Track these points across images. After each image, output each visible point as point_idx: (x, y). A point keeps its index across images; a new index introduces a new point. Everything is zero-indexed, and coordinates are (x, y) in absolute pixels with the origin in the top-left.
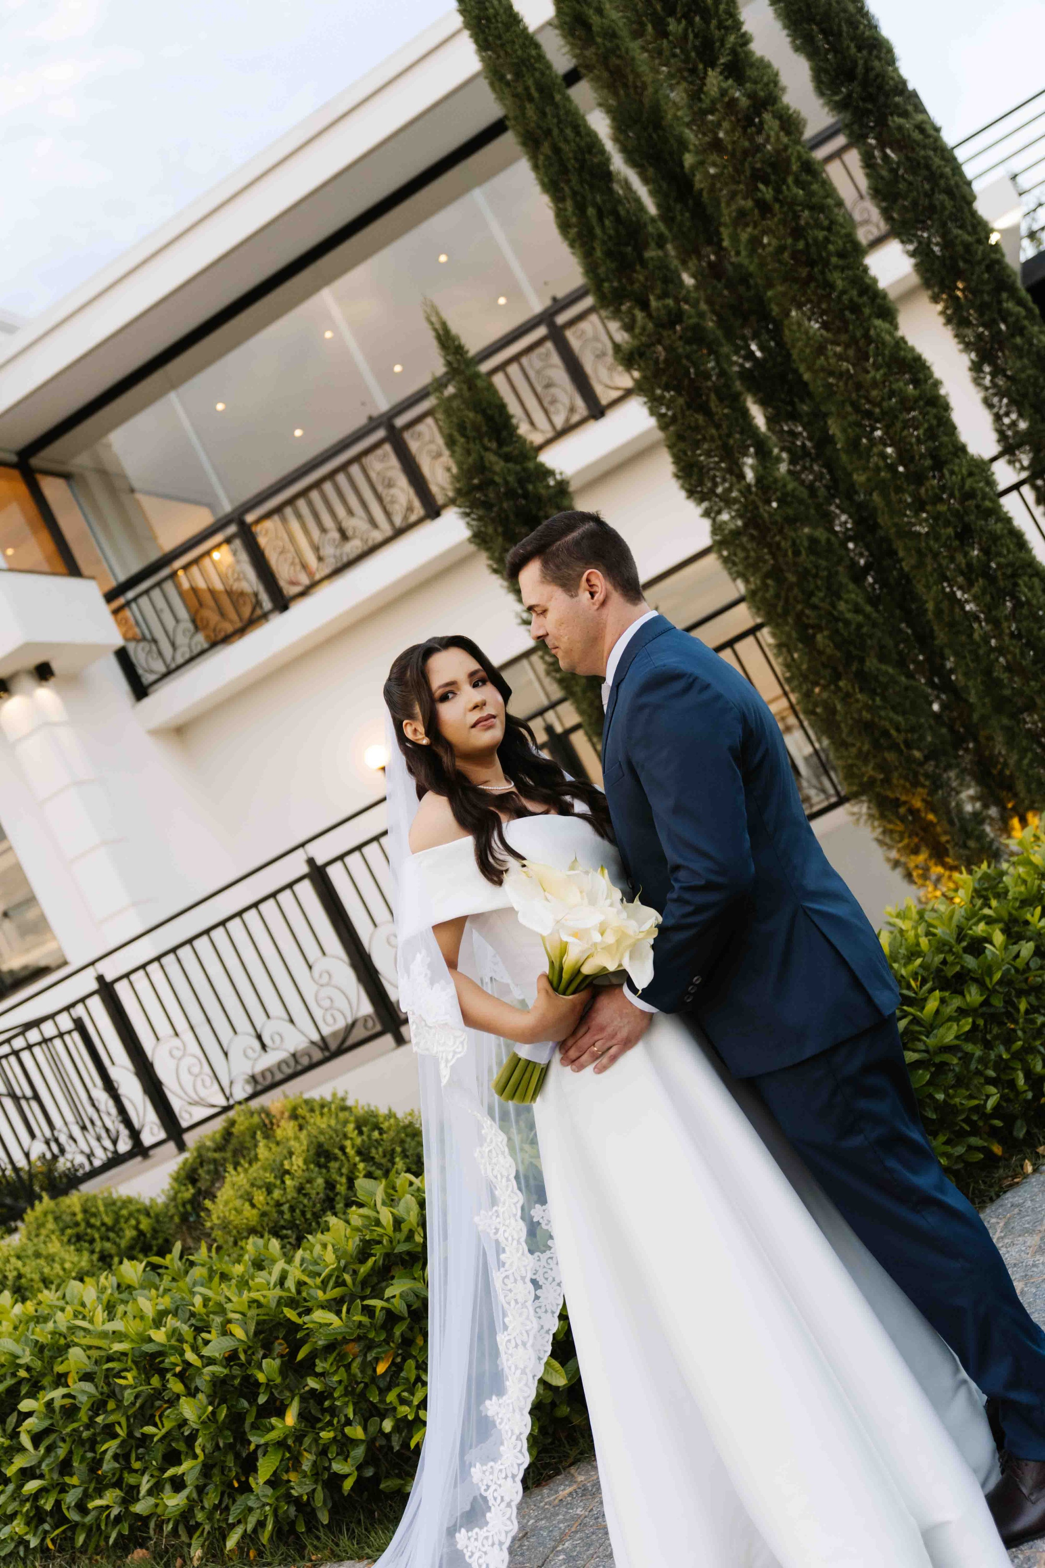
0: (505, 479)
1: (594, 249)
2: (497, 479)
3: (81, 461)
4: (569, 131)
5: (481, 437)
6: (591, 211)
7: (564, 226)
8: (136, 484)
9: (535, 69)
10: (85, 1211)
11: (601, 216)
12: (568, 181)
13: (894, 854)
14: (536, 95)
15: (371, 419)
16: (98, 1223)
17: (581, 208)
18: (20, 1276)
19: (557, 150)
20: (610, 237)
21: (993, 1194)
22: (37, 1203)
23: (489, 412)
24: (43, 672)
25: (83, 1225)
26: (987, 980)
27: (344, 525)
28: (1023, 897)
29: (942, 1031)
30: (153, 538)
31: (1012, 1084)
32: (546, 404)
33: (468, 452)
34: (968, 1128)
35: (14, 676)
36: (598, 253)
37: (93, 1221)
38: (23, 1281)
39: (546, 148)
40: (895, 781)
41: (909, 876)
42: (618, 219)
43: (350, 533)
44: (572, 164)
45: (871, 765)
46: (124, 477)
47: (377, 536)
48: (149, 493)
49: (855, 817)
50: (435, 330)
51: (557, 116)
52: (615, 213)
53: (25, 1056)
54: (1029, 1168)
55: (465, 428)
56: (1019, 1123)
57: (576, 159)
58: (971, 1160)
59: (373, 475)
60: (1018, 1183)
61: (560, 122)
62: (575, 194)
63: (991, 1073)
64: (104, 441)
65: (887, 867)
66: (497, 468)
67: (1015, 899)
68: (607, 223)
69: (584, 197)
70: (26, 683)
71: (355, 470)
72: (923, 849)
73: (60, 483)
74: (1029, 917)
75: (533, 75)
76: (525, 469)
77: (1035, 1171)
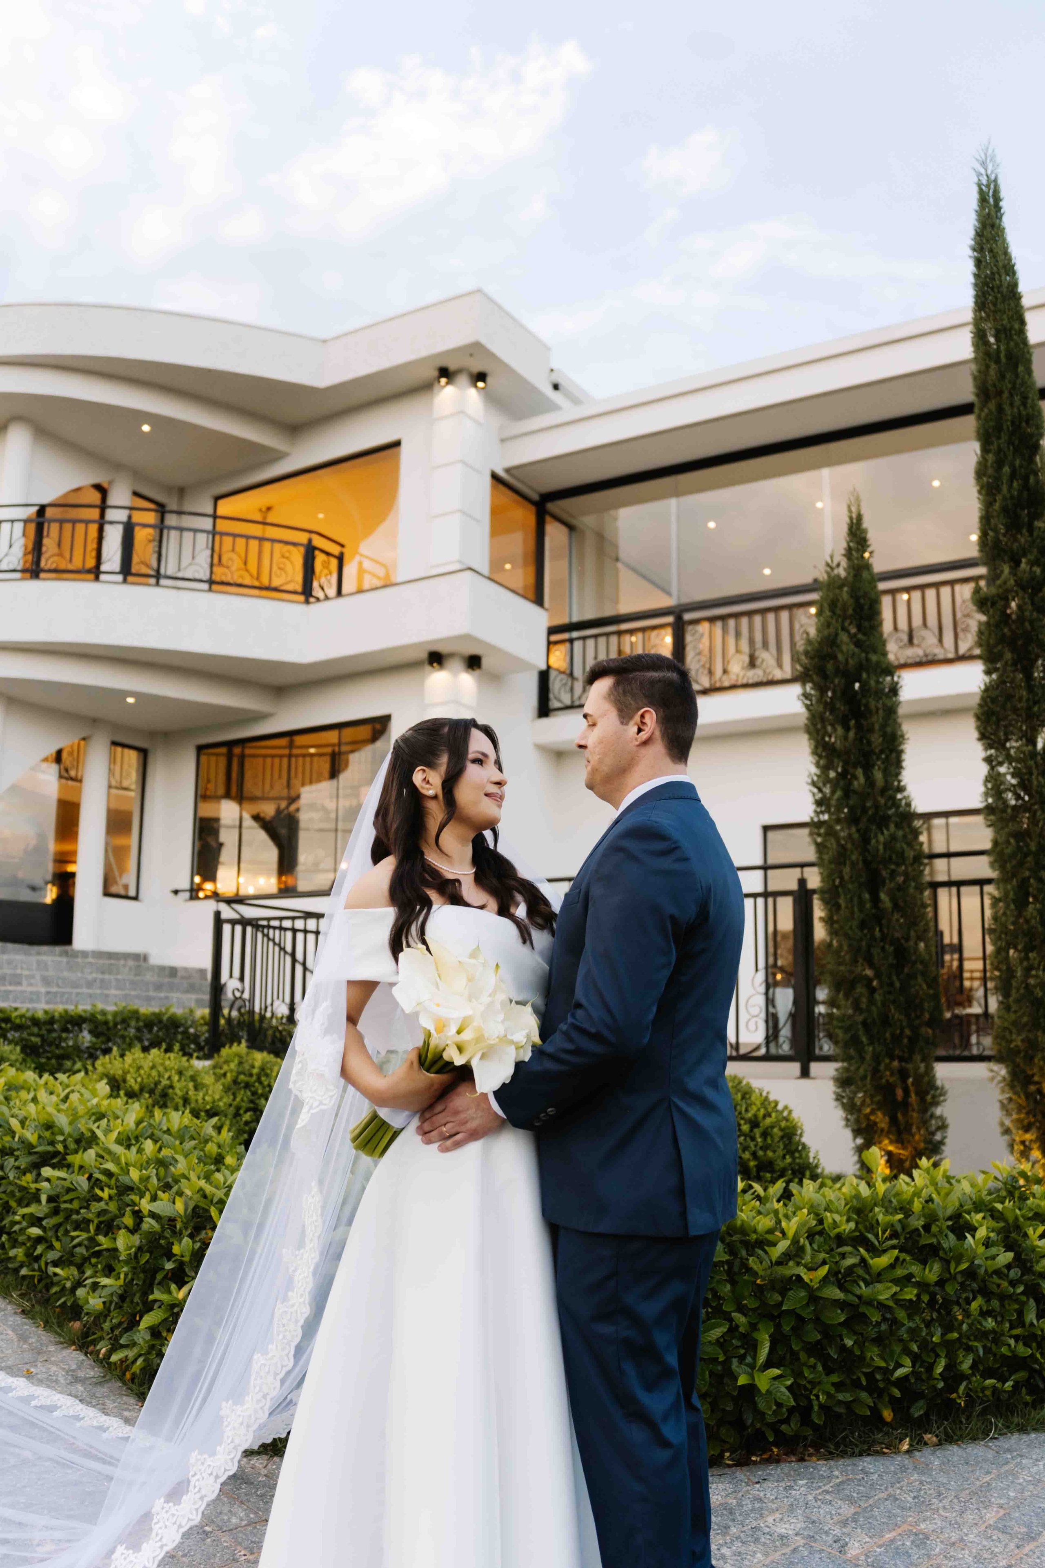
0: (847, 660)
1: (995, 501)
2: (840, 657)
3: (588, 521)
4: (1017, 399)
5: (845, 618)
6: (1006, 469)
7: (980, 473)
8: (622, 555)
9: (1012, 340)
10: (262, 1069)
11: (1013, 476)
12: (999, 438)
13: (1008, 1122)
14: (1003, 360)
15: (816, 581)
16: (266, 1083)
17: (999, 464)
18: (171, 1087)
19: (1000, 409)
20: (1012, 497)
21: (857, 1451)
22: (235, 1044)
23: (862, 601)
24: (473, 662)
25: (255, 1078)
26: (953, 1265)
27: (757, 653)
28: (1040, 1211)
29: (879, 1286)
30: (616, 601)
31: (930, 1368)
33: (828, 625)
34: (864, 1382)
35: (451, 655)
36: (997, 506)
37: (263, 1079)
38: (171, 1091)
39: (992, 405)
40: (1036, 1060)
41: (1011, 1146)
42: (1026, 486)
43: (758, 662)
44: (1007, 425)
45: (1023, 1036)
46: (616, 547)
47: (778, 675)
48: (628, 566)
49: (991, 1074)
50: (851, 518)
51: (1014, 384)
52: (1026, 479)
54: (905, 1447)
55: (836, 606)
56: (921, 1403)
57: (1013, 423)
58: (857, 1411)
59: (797, 626)
60: (884, 1453)
61: (1014, 387)
62: (1000, 450)
63: (915, 1348)
64: (612, 512)
65: (999, 1130)
66: (844, 648)
67: (1031, 1209)
68: (1015, 484)
69: (1006, 456)
70: (456, 665)
71: (785, 615)
72: (1034, 1130)
73: (564, 530)
74: (1030, 1231)
75: (1008, 344)
76: (867, 660)
77: (908, 1452)
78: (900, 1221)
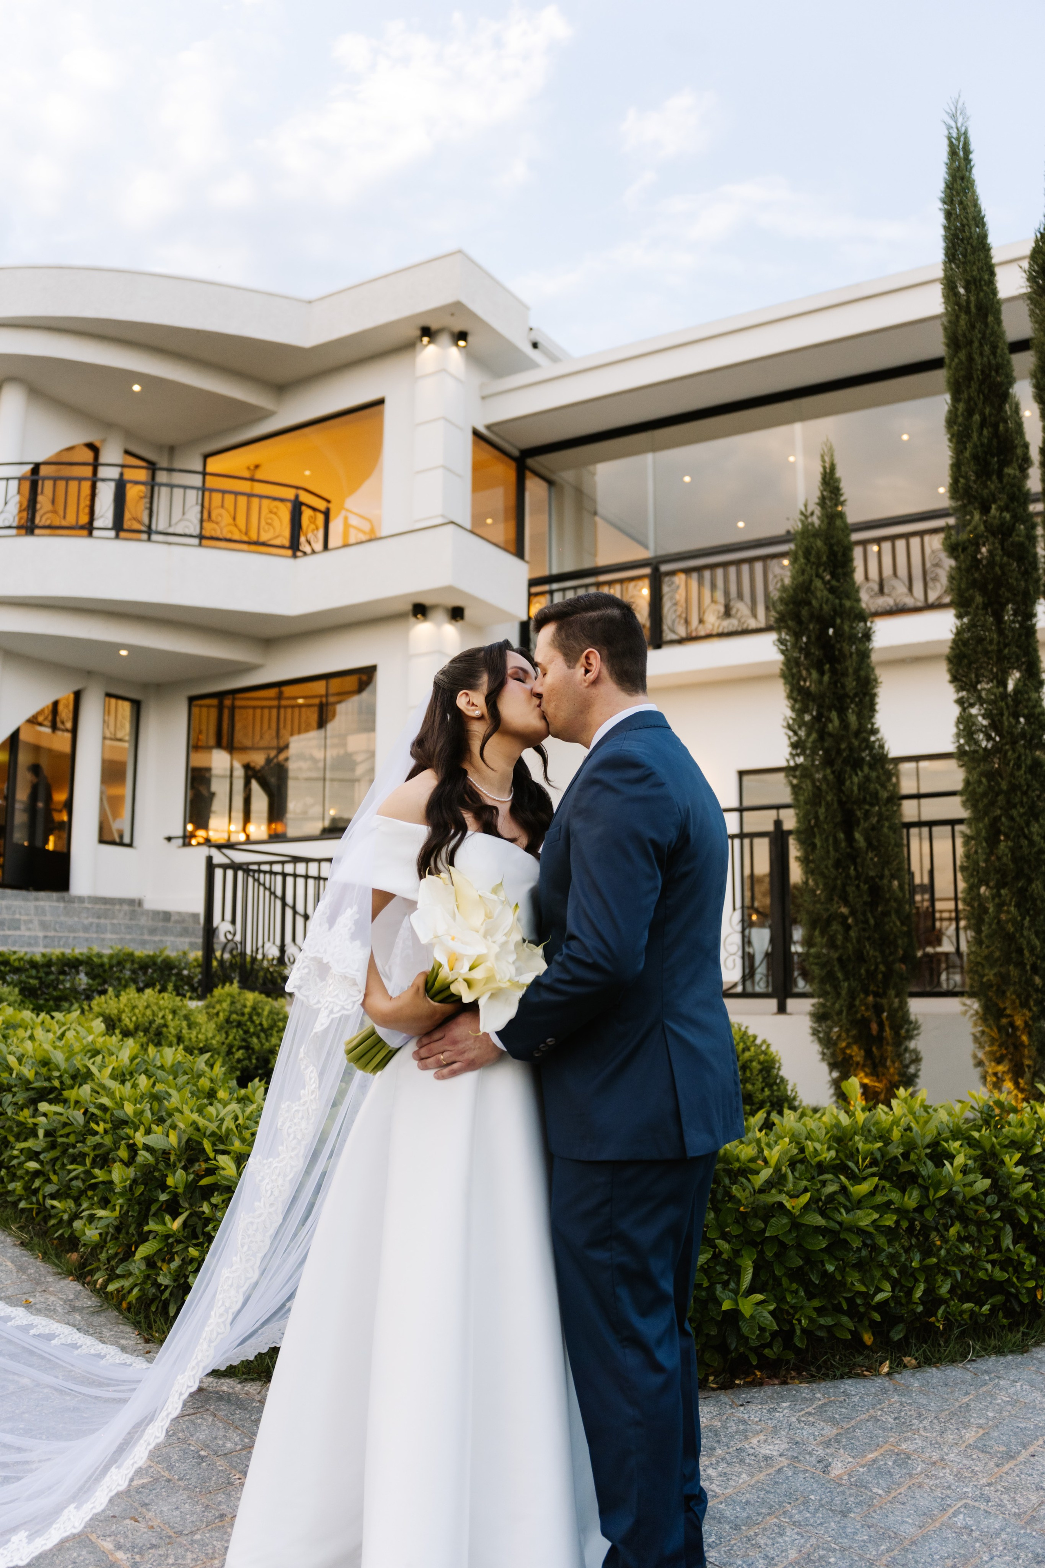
0: (821, 606)
1: (966, 448)
2: (814, 602)
3: (567, 476)
4: (987, 349)
5: (818, 566)
6: (977, 417)
7: (951, 422)
8: (600, 510)
9: (982, 290)
10: (254, 1008)
11: (983, 424)
12: (969, 387)
13: (980, 1055)
14: (973, 309)
15: (788, 532)
16: (257, 1022)
17: (970, 413)
18: (165, 1025)
19: (970, 359)
20: (982, 445)
21: (838, 1373)
22: (228, 984)
23: (835, 548)
24: (457, 614)
25: (246, 1017)
26: (931, 1192)
27: (732, 604)
28: (1016, 1139)
29: (859, 1213)
30: (595, 555)
31: (910, 1292)
32: (928, 579)
33: (803, 572)
34: (845, 1307)
35: (434, 607)
36: (967, 454)
37: (255, 1018)
38: (164, 1030)
39: (962, 355)
40: (1008, 994)
41: (984, 1078)
42: (996, 433)
43: (733, 612)
44: (977, 374)
45: (995, 970)
46: (594, 501)
47: (753, 624)
48: (605, 519)
49: (964, 1008)
50: (824, 468)
51: (984, 334)
52: (996, 426)
53: (290, 880)
54: (885, 1369)
55: (810, 554)
56: (901, 1326)
57: (983, 372)
58: (838, 1335)
59: (771, 577)
60: (865, 1376)
61: (984, 337)
62: (970, 398)
63: (894, 1273)
64: (591, 468)
65: (971, 1062)
66: (819, 594)
67: (1007, 1137)
68: (985, 432)
69: (976, 404)
70: (440, 616)
71: (759, 566)
72: (1006, 1062)
73: (544, 485)
74: (1007, 1158)
75: (978, 295)
76: (841, 605)
77: (888, 1374)
78: (879, 1149)
